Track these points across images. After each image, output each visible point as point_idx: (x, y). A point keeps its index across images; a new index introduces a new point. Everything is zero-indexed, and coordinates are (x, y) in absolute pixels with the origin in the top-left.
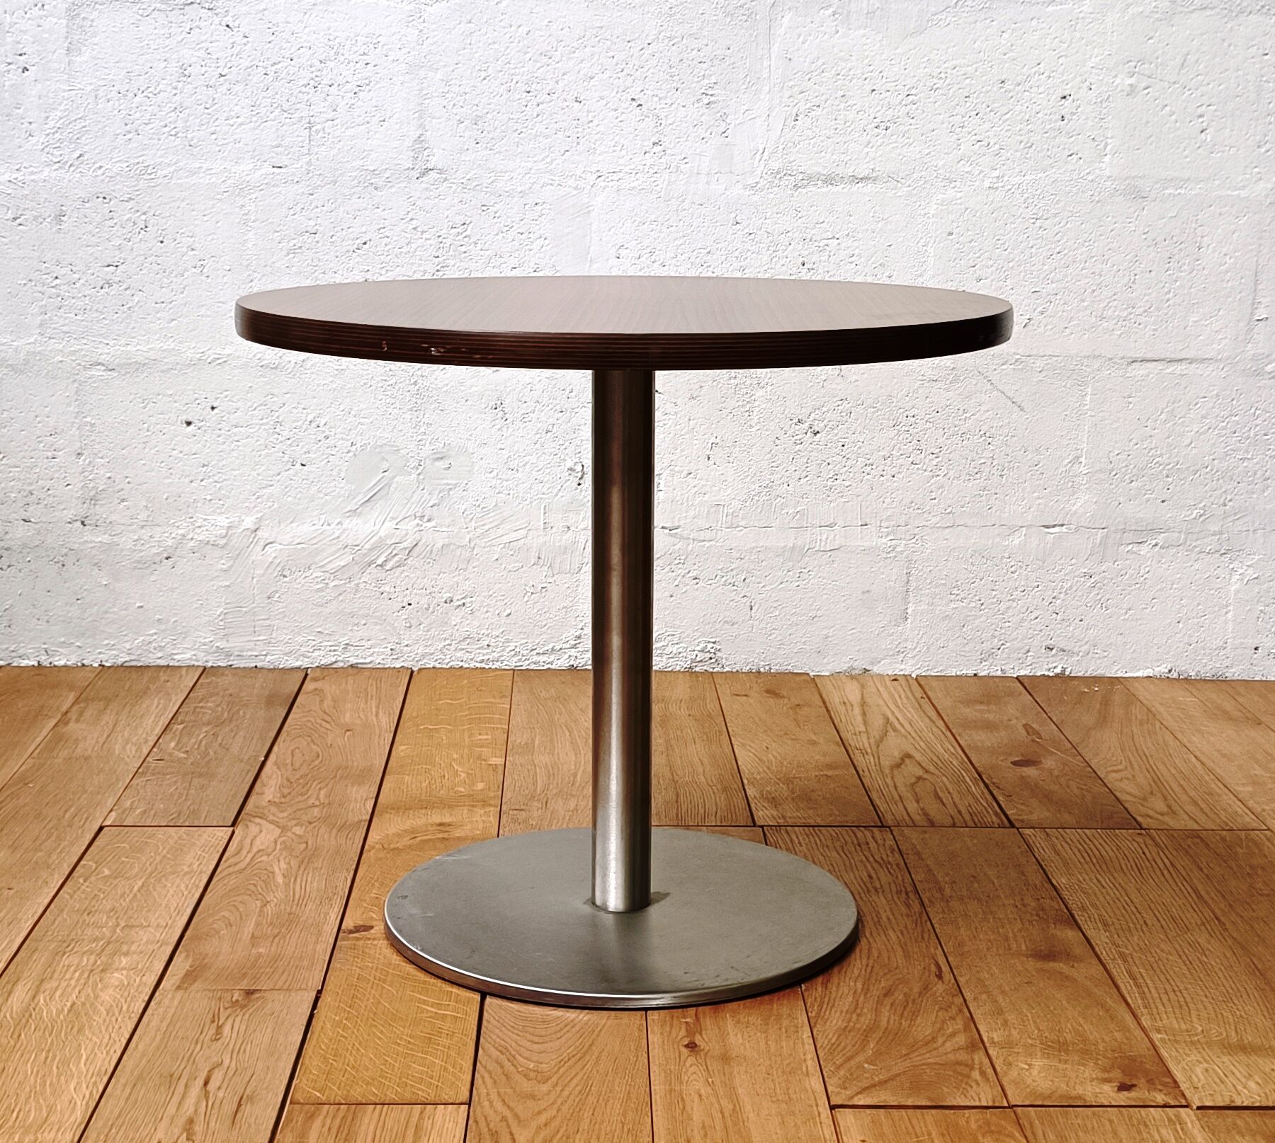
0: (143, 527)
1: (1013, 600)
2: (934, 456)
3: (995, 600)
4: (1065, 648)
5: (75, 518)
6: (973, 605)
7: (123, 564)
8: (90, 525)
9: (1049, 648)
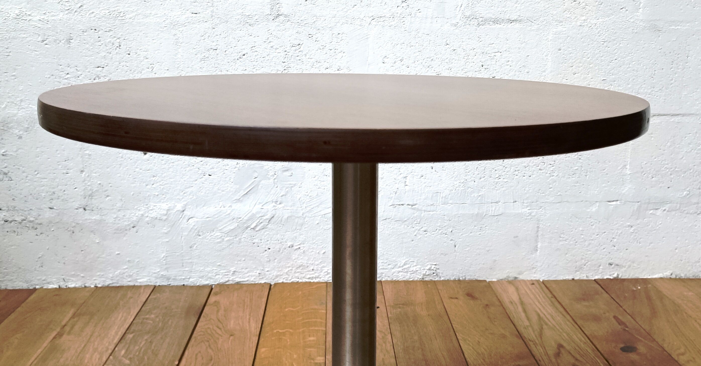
0: (119, 210)
1: (592, 240)
2: (551, 165)
3: (583, 240)
4: (619, 264)
5: (80, 206)
6: (572, 242)
7: (108, 231)
8: (89, 210)
9: (610, 264)
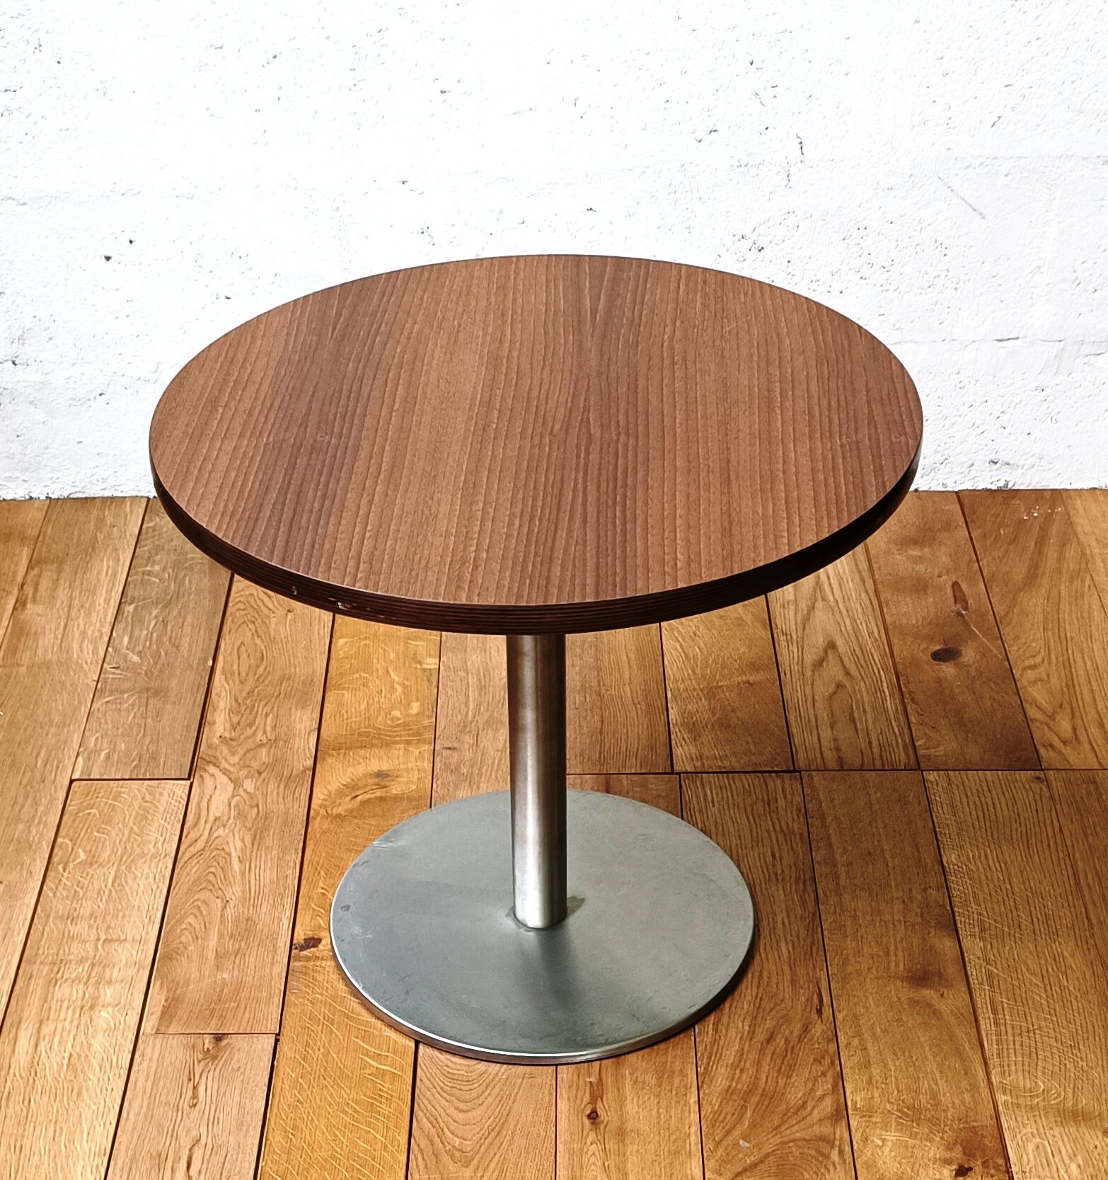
0: (73, 364)
1: (960, 416)
4: (1010, 462)
5: (6, 359)
7: (58, 402)
8: (21, 364)
9: (993, 462)
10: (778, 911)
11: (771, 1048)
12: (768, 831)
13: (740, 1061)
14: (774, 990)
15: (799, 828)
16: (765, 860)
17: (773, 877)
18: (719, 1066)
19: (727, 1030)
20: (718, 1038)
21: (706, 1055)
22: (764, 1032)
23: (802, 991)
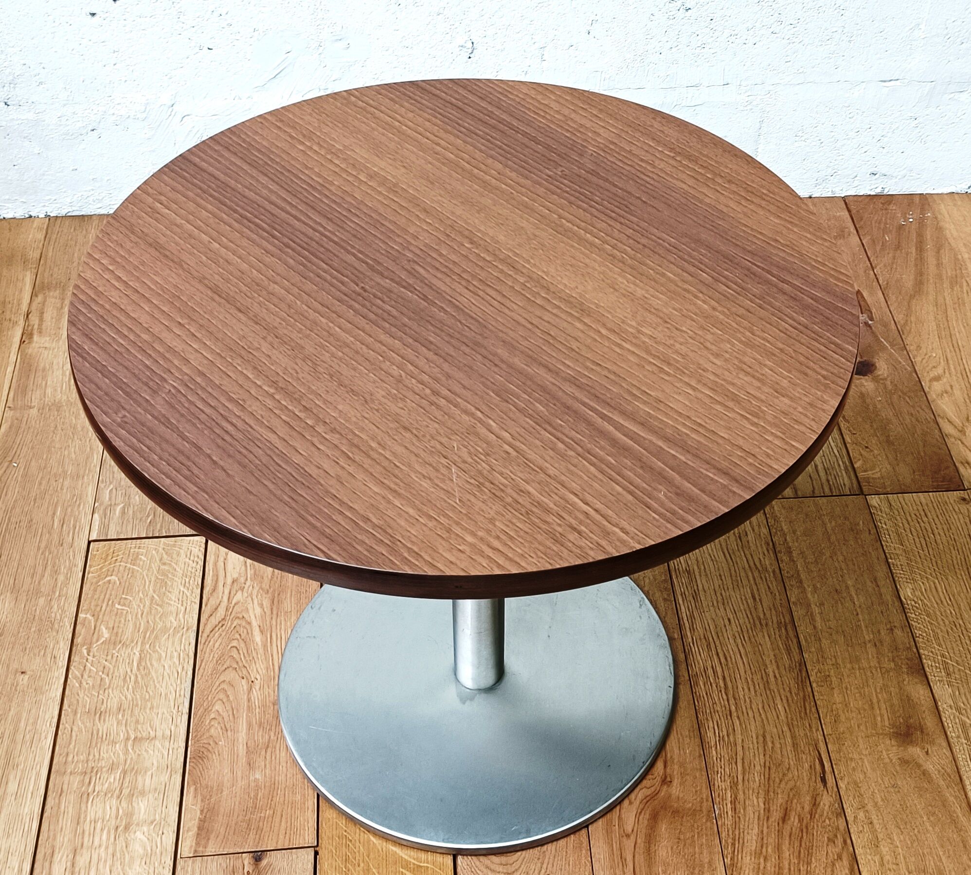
3: (833, 139)
4: (887, 173)
7: (52, 136)
8: (12, 105)
9: (873, 174)
10: (768, 662)
11: (787, 828)
12: (744, 568)
13: (762, 847)
14: (779, 757)
15: (771, 564)
16: (747, 602)
17: (757, 622)
18: (744, 855)
19: (744, 809)
20: (737, 819)
21: (730, 841)
22: (779, 809)
23: (804, 757)
